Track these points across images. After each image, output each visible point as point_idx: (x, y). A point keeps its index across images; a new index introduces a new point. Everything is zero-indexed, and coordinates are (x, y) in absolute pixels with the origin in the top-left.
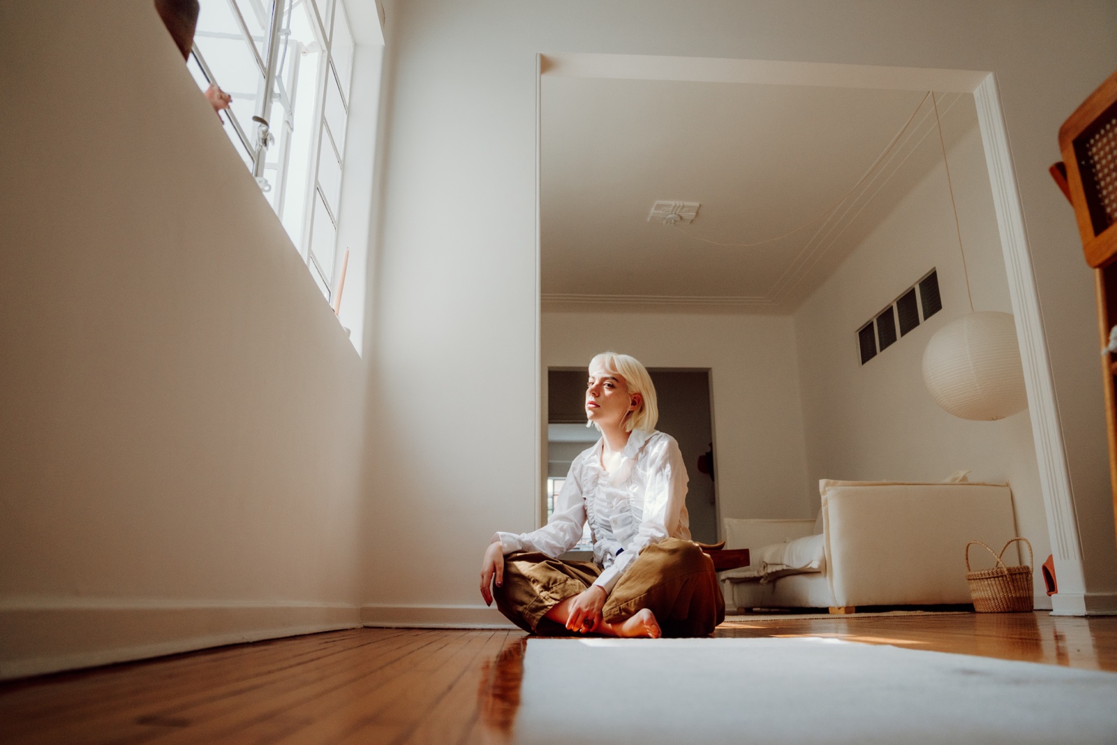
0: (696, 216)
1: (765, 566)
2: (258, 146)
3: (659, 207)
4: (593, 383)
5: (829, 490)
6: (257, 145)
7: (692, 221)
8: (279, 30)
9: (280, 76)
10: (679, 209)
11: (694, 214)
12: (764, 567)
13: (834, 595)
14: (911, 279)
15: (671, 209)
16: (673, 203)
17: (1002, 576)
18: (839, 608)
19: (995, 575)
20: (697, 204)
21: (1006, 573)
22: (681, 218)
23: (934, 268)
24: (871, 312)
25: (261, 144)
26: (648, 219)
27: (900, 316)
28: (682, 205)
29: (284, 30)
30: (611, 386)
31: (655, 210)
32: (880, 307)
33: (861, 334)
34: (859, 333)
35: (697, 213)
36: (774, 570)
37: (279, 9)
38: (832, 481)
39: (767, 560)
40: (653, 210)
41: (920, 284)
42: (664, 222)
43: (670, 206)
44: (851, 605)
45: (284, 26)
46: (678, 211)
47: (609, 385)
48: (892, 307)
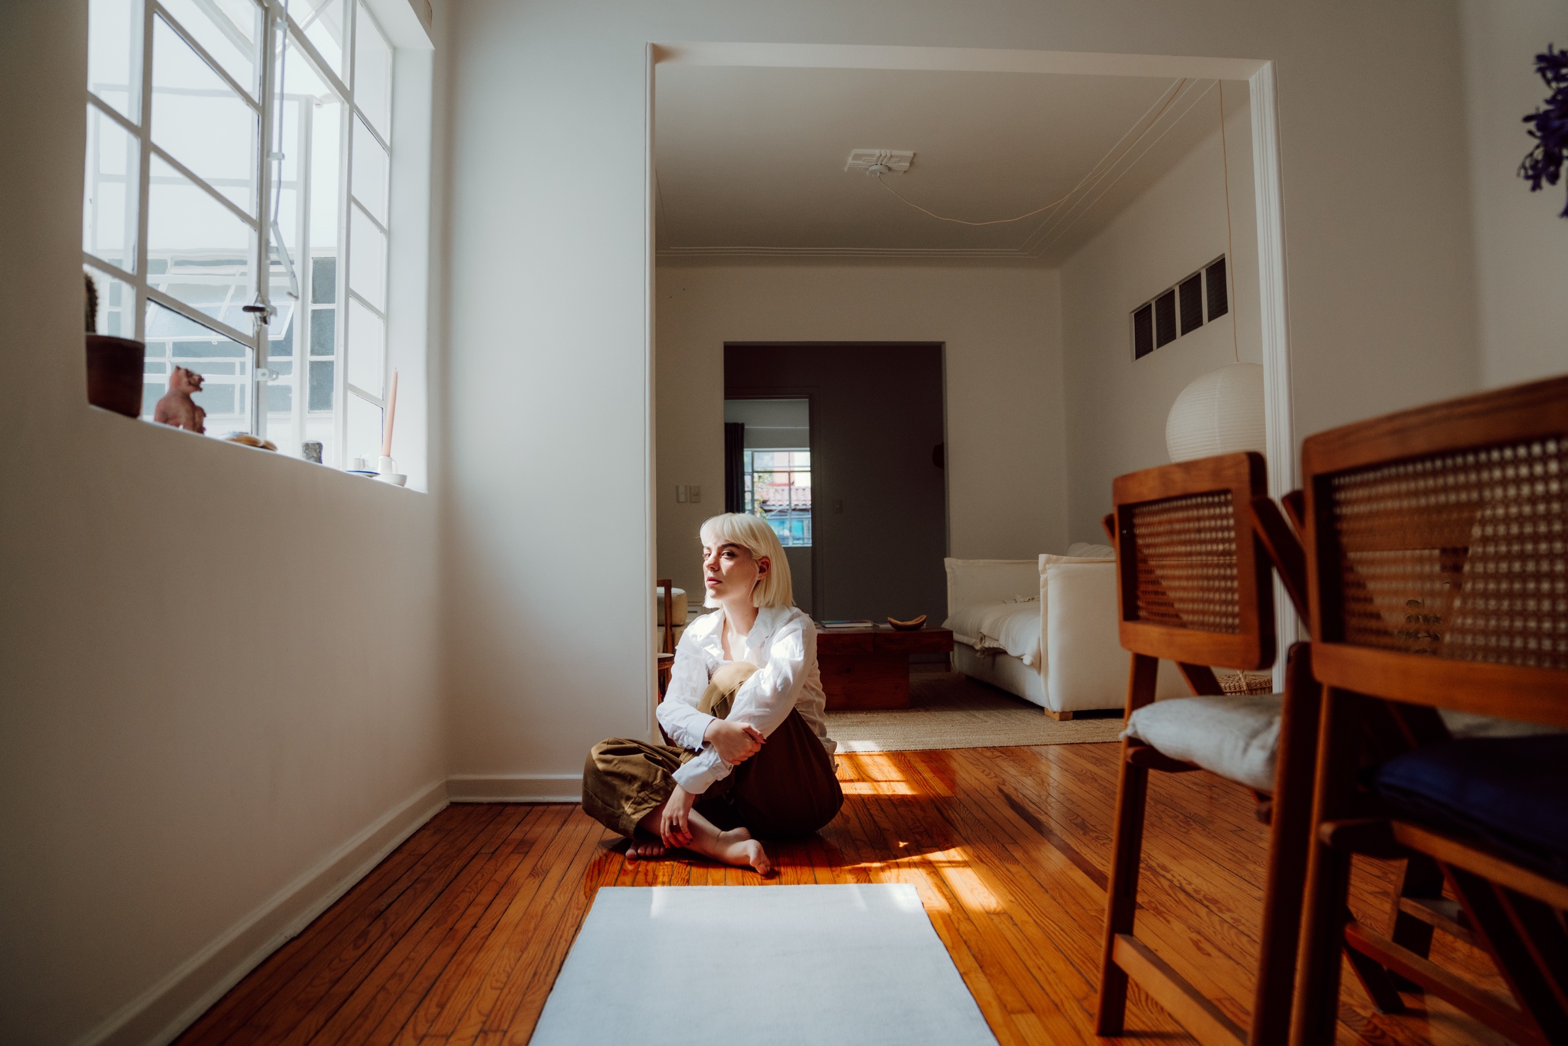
0: (911, 165)
1: (983, 638)
2: (256, 327)
3: (857, 157)
4: (710, 555)
5: (1049, 569)
6: (254, 325)
7: (905, 172)
8: (268, 156)
9: (276, 222)
10: (886, 159)
11: (908, 165)
12: (981, 639)
13: (1048, 697)
14: (1197, 262)
15: (875, 159)
16: (877, 152)
17: (1240, 692)
18: (1054, 713)
19: (1233, 690)
20: (910, 153)
21: (1245, 688)
22: (890, 169)
23: (1224, 255)
24: (1149, 293)
25: (259, 323)
26: (846, 169)
27: (1181, 306)
28: (889, 155)
29: (275, 153)
30: (731, 555)
31: (852, 160)
32: (1160, 289)
33: (1136, 315)
34: (1135, 315)
35: (912, 163)
36: (991, 646)
37: (266, 122)
38: (1055, 557)
39: (985, 630)
40: (850, 160)
41: (1207, 270)
42: (868, 173)
43: (873, 156)
44: (1068, 709)
45: (275, 149)
46: (885, 161)
47: (729, 554)
48: (1174, 291)
